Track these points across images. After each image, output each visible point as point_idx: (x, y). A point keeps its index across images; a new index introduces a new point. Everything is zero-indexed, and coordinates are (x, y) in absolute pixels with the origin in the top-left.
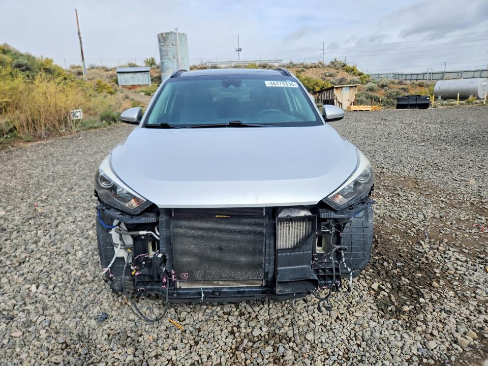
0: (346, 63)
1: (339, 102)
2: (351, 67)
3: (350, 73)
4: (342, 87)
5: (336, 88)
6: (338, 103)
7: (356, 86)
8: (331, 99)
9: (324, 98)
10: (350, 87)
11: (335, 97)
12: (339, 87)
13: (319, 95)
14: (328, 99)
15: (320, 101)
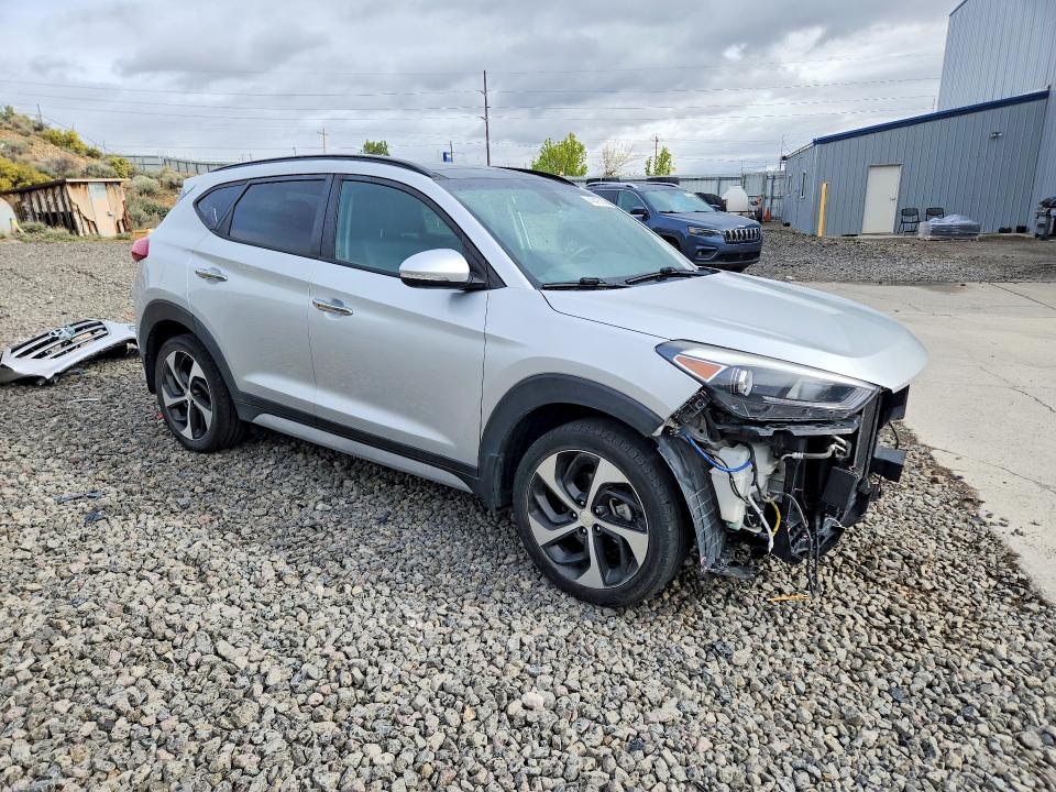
0: (45, 121)
1: (87, 220)
2: (63, 133)
3: (64, 147)
4: (86, 183)
5: (73, 184)
6: (85, 223)
7: (119, 183)
8: (61, 209)
9: (40, 207)
10: (106, 183)
11: (75, 207)
12: (80, 183)
13: (23, 200)
14: (53, 210)
15: (30, 217)
